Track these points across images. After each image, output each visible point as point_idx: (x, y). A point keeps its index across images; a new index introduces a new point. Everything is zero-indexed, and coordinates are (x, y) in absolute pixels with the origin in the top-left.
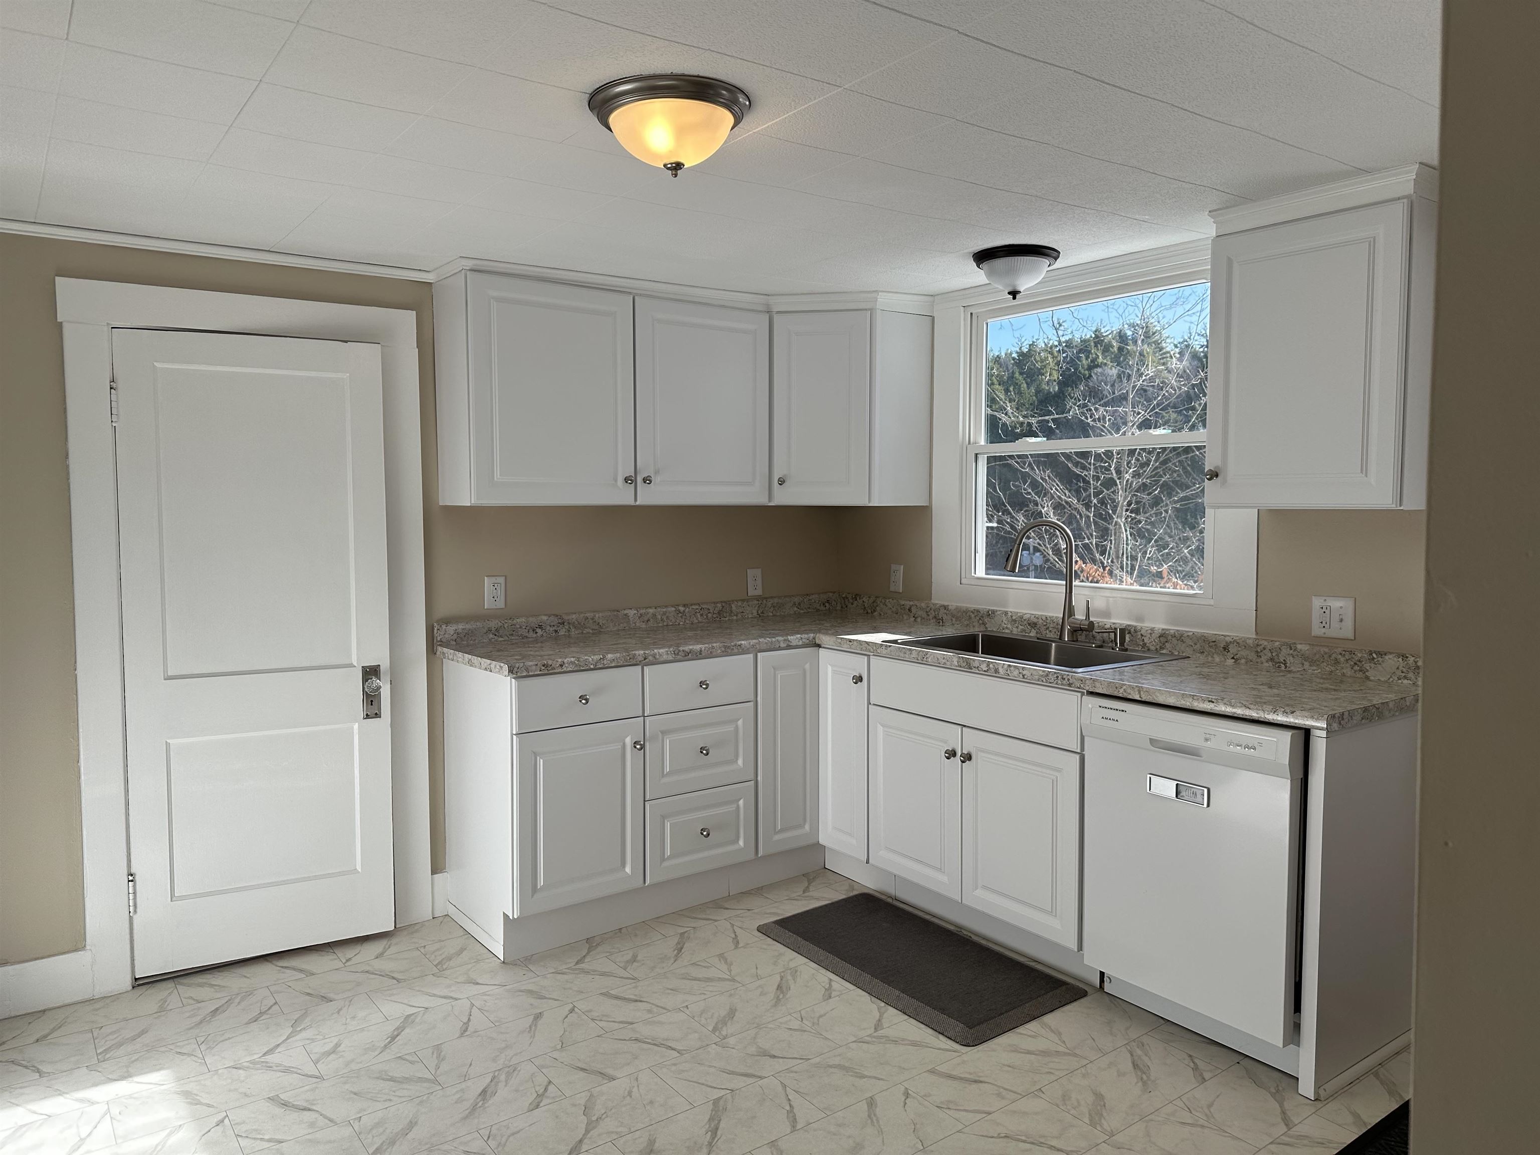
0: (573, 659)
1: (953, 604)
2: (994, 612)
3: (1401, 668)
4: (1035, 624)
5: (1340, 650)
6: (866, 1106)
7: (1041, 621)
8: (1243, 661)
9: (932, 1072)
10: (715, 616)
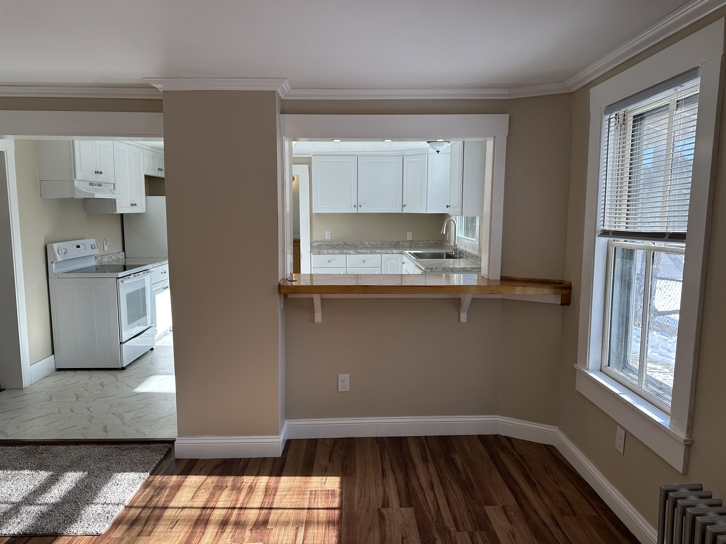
0: (326, 251)
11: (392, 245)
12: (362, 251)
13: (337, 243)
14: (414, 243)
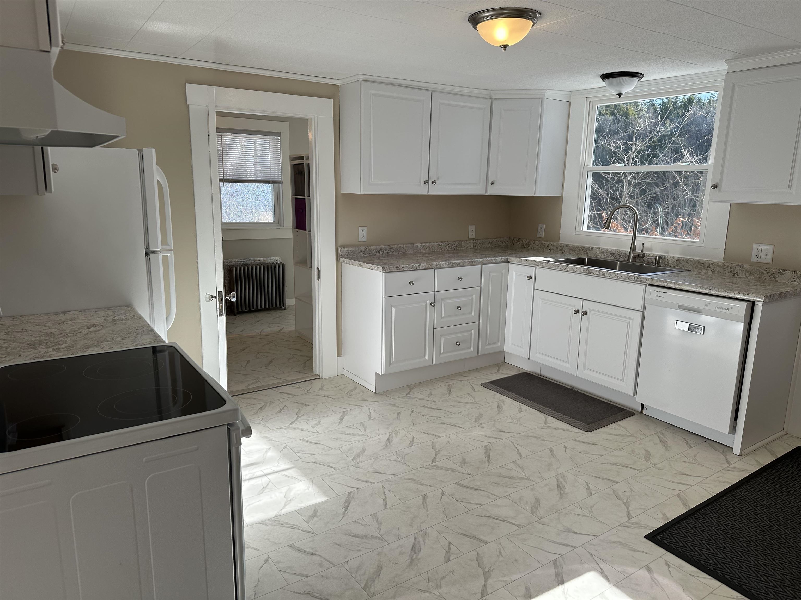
0: (407, 265)
1: (571, 244)
2: (592, 248)
3: (793, 277)
4: (614, 254)
5: (765, 268)
6: (549, 451)
7: (617, 253)
8: (716, 272)
9: (574, 440)
10: (454, 247)
13: (378, 247)
14: (478, 243)
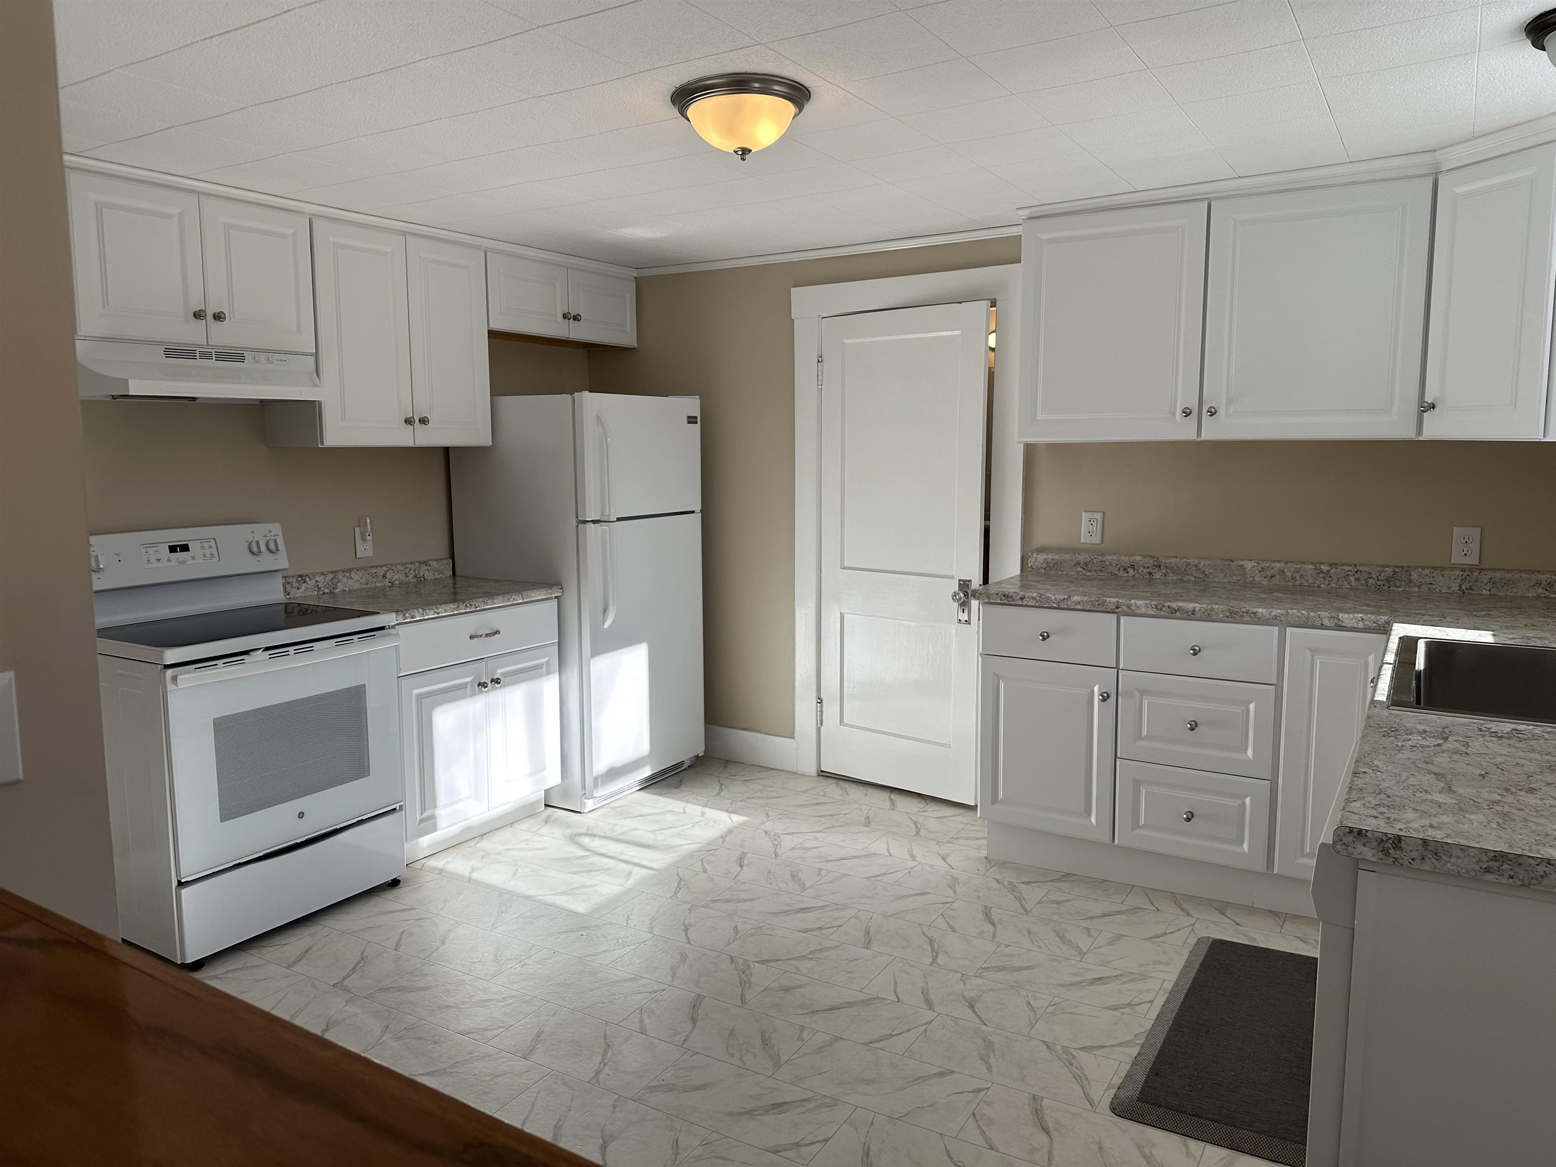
6: (935, 1072)
9: (1035, 1098)
11: (1371, 581)
12: (1190, 606)
13: (1122, 558)
14: (1485, 579)
